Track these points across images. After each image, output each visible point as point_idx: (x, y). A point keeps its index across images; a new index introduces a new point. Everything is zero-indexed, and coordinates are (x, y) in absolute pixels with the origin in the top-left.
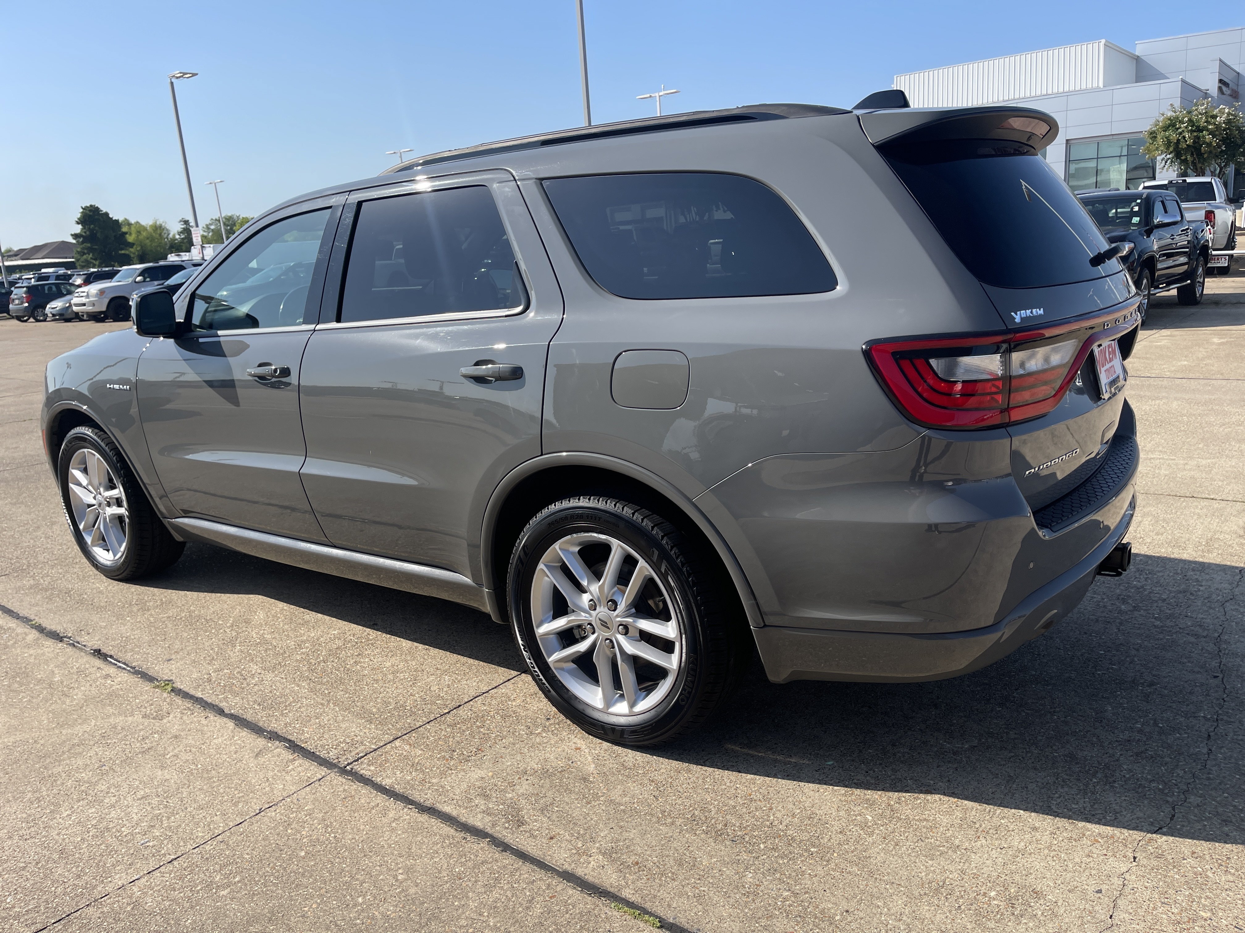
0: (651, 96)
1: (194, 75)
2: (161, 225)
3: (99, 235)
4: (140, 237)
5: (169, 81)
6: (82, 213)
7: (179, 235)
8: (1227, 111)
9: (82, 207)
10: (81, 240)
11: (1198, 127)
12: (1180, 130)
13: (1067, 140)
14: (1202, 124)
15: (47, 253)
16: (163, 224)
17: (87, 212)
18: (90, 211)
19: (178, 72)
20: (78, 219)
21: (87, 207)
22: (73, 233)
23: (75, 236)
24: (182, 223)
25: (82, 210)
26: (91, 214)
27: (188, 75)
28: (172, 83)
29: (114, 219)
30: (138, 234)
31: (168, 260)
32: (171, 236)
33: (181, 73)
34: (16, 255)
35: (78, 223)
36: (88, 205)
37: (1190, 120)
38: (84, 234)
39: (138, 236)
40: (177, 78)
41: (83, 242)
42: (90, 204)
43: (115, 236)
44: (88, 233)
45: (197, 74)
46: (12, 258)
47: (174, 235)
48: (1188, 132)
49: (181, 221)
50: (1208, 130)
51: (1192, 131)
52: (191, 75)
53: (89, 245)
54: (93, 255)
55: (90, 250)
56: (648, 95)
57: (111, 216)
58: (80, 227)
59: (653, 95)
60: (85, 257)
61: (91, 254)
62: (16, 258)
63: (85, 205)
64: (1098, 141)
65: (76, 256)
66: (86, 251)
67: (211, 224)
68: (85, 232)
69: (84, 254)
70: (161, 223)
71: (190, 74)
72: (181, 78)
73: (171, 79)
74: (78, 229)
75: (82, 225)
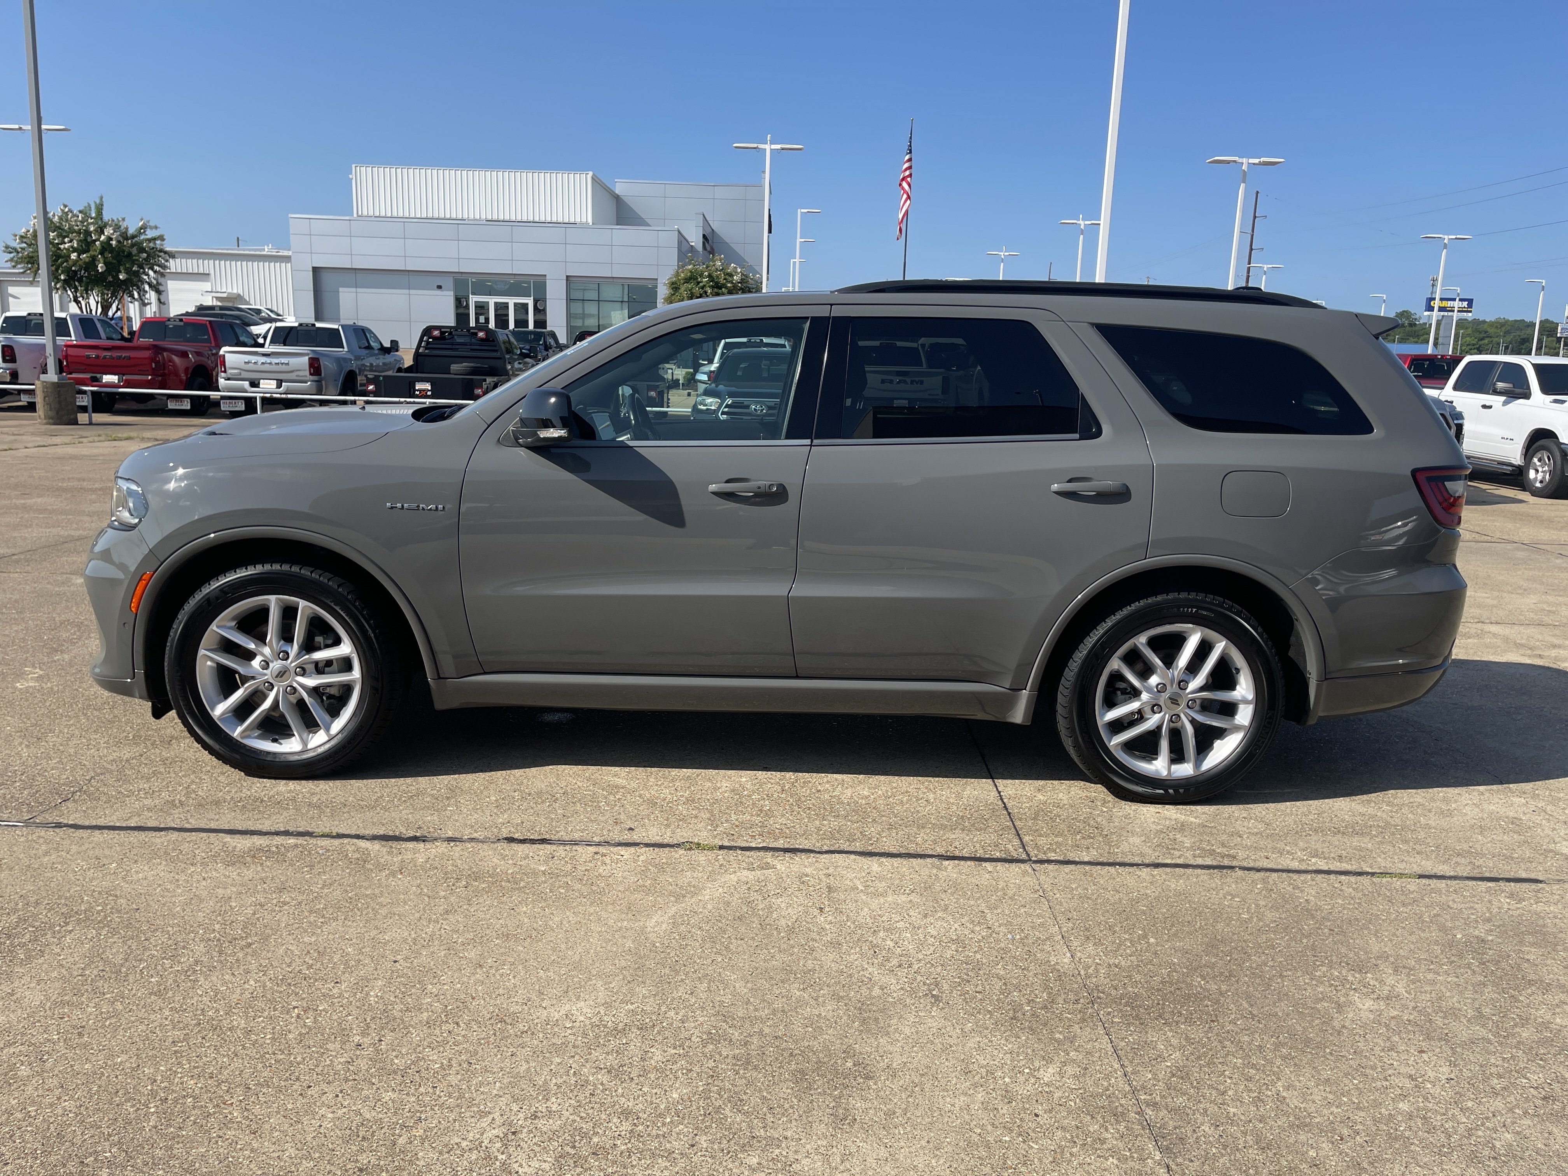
0: (20, 129)
8: (739, 270)
11: (717, 283)
12: (701, 284)
13: (567, 277)
14: (722, 281)
37: (710, 276)
48: (709, 287)
50: (726, 288)
51: (712, 287)
56: (17, 127)
59: (24, 127)
64: (599, 282)
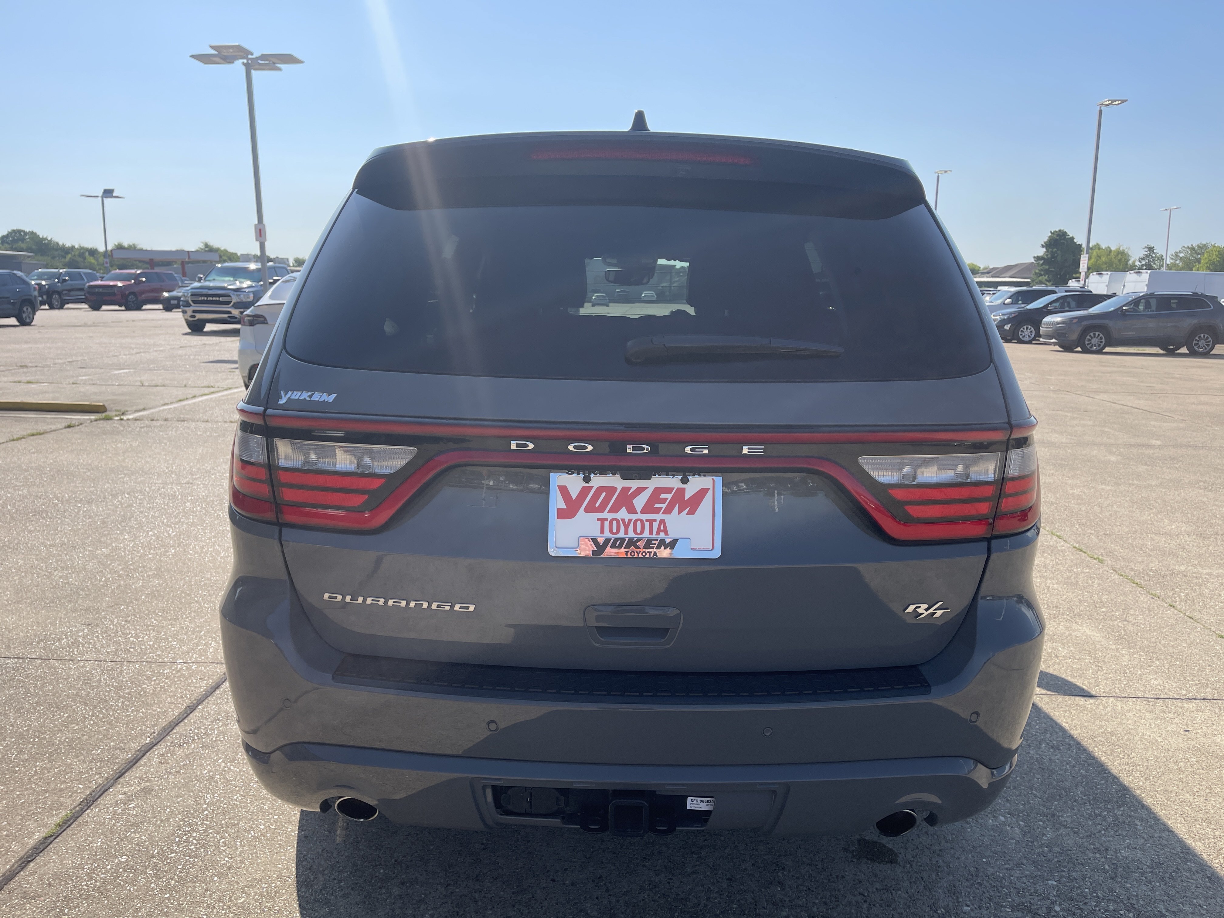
1: (1123, 101)
2: (1124, 250)
3: (1059, 258)
4: (1099, 262)
5: (1099, 109)
6: (1050, 237)
7: (1140, 262)
9: (1051, 232)
10: (1041, 262)
15: (1016, 273)
16: (1126, 250)
17: (1055, 236)
18: (1058, 235)
19: (1107, 99)
20: (1045, 243)
21: (1056, 231)
22: (1036, 256)
23: (1038, 258)
24: (1147, 250)
25: (1050, 234)
26: (1058, 238)
27: (1117, 102)
28: (1101, 111)
29: (1077, 243)
30: (1098, 259)
31: (1068, 285)
32: (1130, 262)
33: (1109, 101)
34: (988, 273)
35: (1043, 246)
36: (1057, 230)
38: (1046, 257)
39: (1097, 260)
40: (1106, 105)
41: (1042, 264)
42: (1059, 229)
43: (1073, 259)
44: (1049, 256)
45: (1127, 100)
46: (985, 276)
47: (1134, 262)
49: (1146, 248)
52: (1120, 102)
53: (1047, 267)
54: (1048, 277)
55: (1047, 272)
57: (1075, 241)
58: (1044, 250)
60: (1040, 278)
61: (1047, 276)
62: (988, 275)
63: (1055, 230)
65: (1032, 276)
66: (1042, 273)
67: (1180, 252)
68: (1047, 255)
69: (1041, 275)
70: (1124, 249)
71: (1118, 100)
72: (1110, 106)
73: (1100, 107)
74: (1041, 252)
75: (1046, 249)
